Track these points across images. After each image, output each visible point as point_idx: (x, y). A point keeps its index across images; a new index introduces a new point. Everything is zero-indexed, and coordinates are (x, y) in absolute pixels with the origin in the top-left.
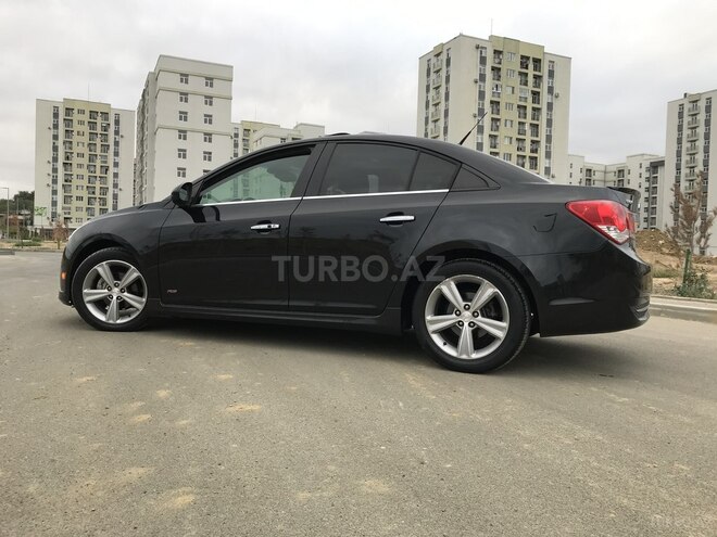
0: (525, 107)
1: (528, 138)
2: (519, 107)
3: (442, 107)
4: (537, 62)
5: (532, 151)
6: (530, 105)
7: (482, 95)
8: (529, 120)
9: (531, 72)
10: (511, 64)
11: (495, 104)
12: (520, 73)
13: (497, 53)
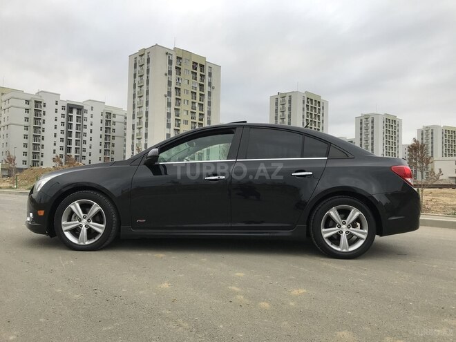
0: (195, 93)
1: (198, 111)
2: (192, 92)
3: (145, 88)
4: (202, 66)
5: (200, 120)
6: (198, 92)
7: (170, 83)
8: (198, 101)
9: (198, 72)
10: (187, 67)
11: (178, 89)
12: (193, 72)
13: (179, 58)
